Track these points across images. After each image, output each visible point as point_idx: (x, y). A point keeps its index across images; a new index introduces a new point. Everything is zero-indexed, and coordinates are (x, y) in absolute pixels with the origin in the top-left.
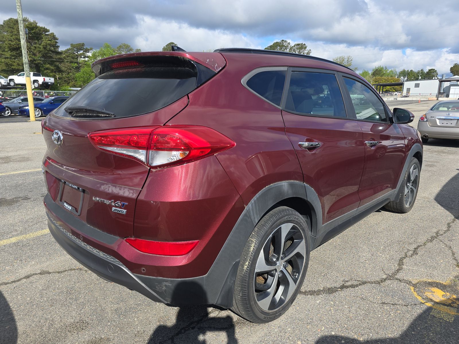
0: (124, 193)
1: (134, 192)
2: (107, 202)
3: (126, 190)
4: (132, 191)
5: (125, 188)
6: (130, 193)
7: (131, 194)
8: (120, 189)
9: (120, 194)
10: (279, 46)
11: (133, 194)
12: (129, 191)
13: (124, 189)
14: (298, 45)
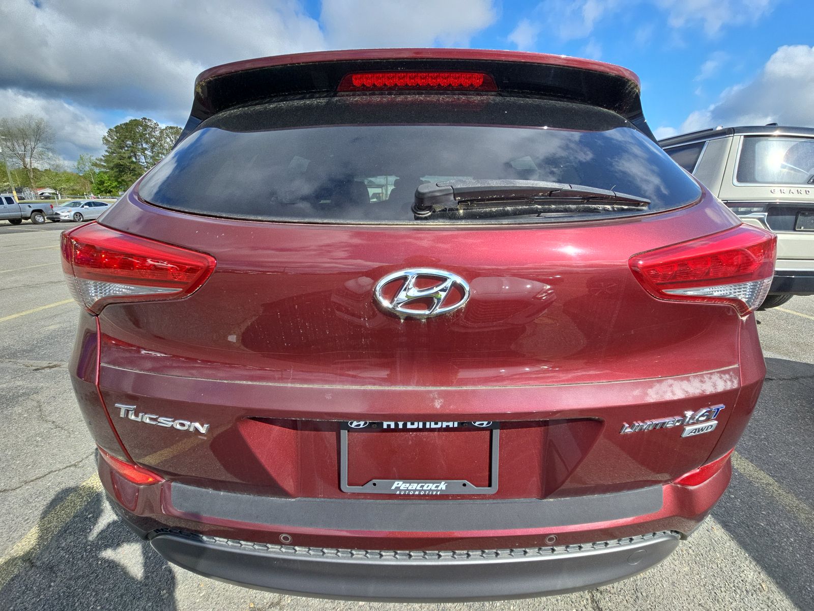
0: (715, 385)
1: (731, 376)
2: (670, 422)
3: (716, 377)
4: (727, 376)
5: (711, 374)
6: (725, 381)
7: (729, 383)
8: (702, 382)
9: (708, 393)
10: (141, 126)
11: (731, 380)
12: (721, 378)
13: (710, 378)
14: (171, 128)
